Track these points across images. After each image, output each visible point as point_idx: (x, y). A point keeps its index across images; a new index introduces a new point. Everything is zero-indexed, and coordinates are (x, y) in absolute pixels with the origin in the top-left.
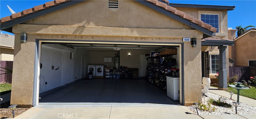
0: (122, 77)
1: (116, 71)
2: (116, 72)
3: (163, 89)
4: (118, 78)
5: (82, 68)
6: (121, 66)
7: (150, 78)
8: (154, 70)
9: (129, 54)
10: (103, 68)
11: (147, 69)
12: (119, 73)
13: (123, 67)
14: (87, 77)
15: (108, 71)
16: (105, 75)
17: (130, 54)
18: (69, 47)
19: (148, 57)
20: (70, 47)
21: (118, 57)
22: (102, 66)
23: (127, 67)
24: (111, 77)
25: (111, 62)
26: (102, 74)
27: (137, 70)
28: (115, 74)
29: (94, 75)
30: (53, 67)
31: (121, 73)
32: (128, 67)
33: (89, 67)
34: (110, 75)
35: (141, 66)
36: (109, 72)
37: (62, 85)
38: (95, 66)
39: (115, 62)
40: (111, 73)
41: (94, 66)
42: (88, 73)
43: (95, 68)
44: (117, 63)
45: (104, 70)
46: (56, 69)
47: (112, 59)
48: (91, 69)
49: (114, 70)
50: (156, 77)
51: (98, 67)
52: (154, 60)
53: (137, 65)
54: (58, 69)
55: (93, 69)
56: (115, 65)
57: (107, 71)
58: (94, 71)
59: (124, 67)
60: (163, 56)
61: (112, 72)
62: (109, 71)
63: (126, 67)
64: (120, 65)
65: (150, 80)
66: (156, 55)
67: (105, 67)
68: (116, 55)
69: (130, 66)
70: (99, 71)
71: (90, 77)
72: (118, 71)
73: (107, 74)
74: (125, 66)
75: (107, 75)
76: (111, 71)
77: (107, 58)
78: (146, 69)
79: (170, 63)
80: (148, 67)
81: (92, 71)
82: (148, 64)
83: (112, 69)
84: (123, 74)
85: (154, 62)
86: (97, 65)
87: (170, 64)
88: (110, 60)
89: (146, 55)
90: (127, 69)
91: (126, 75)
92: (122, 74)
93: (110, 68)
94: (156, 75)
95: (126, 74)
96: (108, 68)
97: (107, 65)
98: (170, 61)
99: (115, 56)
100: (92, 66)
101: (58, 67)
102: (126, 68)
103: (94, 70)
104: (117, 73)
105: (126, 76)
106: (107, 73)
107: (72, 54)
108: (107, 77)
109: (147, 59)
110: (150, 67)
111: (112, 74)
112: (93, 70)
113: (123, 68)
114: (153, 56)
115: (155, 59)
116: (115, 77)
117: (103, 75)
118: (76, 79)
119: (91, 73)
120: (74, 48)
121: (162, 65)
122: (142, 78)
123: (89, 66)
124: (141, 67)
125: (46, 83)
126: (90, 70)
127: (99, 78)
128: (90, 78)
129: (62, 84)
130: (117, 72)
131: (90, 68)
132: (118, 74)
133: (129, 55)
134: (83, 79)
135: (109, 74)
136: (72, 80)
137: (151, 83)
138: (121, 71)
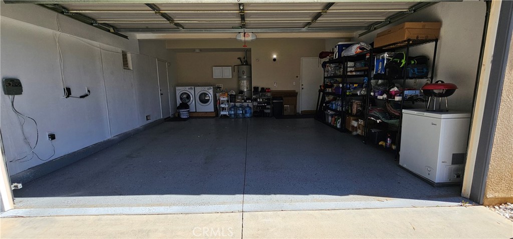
0: (259, 114)
1: (244, 99)
2: (243, 101)
3: (380, 143)
4: (248, 115)
5: (161, 94)
6: (255, 88)
7: (332, 116)
8: (348, 94)
9: (275, 56)
10: (212, 93)
11: (322, 93)
12: (250, 105)
13: (260, 90)
14: (177, 115)
15: (224, 98)
16: (217, 110)
17: (277, 56)
18: (109, 31)
19: (327, 59)
20: (112, 30)
21: (247, 64)
22: (209, 88)
23: (269, 89)
24: (233, 112)
25: (231, 77)
26: (210, 108)
27: (293, 95)
28: (241, 106)
29: (192, 109)
30: (68, 92)
31: (255, 104)
32: (273, 89)
33: (180, 90)
34: (230, 109)
35: (302, 85)
36: (228, 101)
37: (109, 136)
38: (193, 87)
39: (239, 78)
40: (233, 103)
41: (190, 87)
42: (178, 105)
43: (194, 93)
44: (244, 79)
45: (215, 96)
46: (82, 97)
47: (233, 71)
48: (185, 96)
49: (240, 97)
50: (354, 111)
51: (199, 90)
52: (347, 67)
53: (294, 83)
54: (87, 95)
55: (189, 95)
56: (239, 86)
57: (222, 99)
58: (191, 101)
59: (263, 89)
60: (381, 50)
61: (235, 102)
62: (226, 99)
63: (267, 89)
64: (253, 85)
65: (330, 118)
66: (359, 50)
67: (217, 89)
68: (242, 60)
69: (276, 86)
70: (203, 99)
71: (184, 114)
72: (248, 99)
73: (222, 106)
74: (265, 86)
75: (223, 109)
76: (232, 98)
77: (221, 67)
78: (320, 91)
79: (416, 69)
80: (326, 86)
81: (187, 101)
82: (325, 78)
83: (234, 93)
84: (260, 106)
85: (347, 72)
86: (199, 86)
87: (414, 71)
88: (227, 73)
89: (322, 55)
90: (269, 94)
91: (268, 109)
92: (258, 106)
93: (230, 94)
94: (355, 106)
95: (267, 107)
96: (224, 92)
97: (221, 85)
98: (413, 62)
99: (239, 62)
100: (186, 89)
101: (89, 91)
102: (268, 92)
103: (192, 99)
104: (245, 104)
105: (268, 111)
106: (222, 103)
107: (129, 56)
108: (222, 113)
109: (324, 65)
110: (331, 86)
111: (235, 106)
112: (188, 97)
113: (260, 92)
114: (342, 55)
115: (350, 64)
116: (241, 112)
117: (213, 110)
118: (147, 120)
119: (185, 105)
120: (126, 37)
121: (377, 77)
122: (306, 115)
123: (177, 88)
124: (303, 89)
125: (52, 137)
126: (181, 99)
127: (205, 116)
128: (183, 117)
129: (109, 133)
130: (245, 101)
131: (182, 94)
132: (248, 106)
133: (275, 60)
134: (168, 120)
135: (227, 106)
136: (138, 123)
137: (336, 128)
138: (256, 100)
